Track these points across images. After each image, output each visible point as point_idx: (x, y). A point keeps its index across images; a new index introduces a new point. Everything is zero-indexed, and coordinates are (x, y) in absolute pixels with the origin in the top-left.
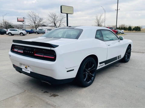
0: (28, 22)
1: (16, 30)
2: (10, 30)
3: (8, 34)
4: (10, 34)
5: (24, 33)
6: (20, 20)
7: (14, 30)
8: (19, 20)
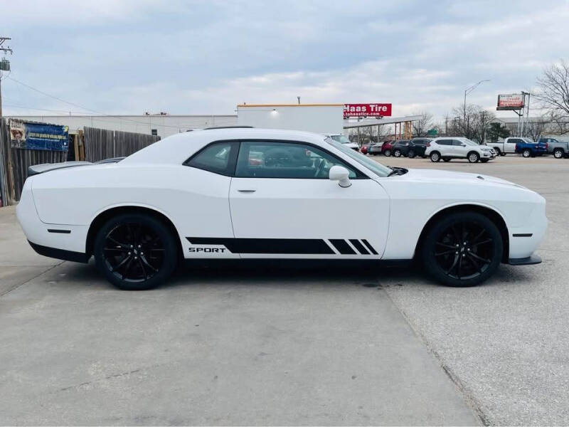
0: (544, 107)
1: (459, 143)
2: (438, 142)
3: (430, 156)
4: (435, 157)
5: (482, 154)
6: (508, 104)
7: (450, 143)
8: (505, 104)
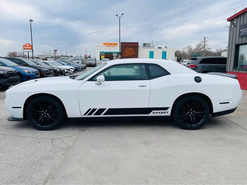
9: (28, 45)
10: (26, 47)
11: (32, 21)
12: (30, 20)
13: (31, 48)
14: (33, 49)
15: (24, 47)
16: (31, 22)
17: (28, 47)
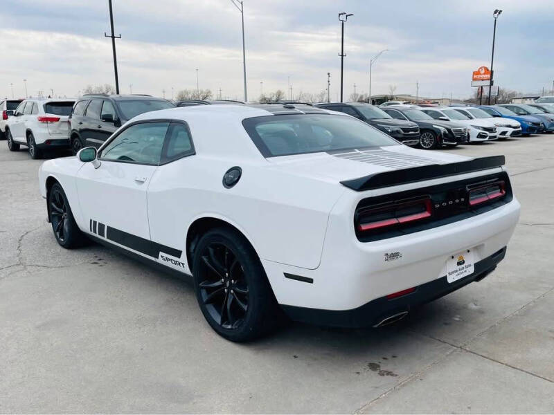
9: (482, 72)
10: (479, 76)
11: (499, 13)
12: (495, 12)
13: (489, 76)
14: (493, 79)
15: (475, 76)
16: (496, 15)
17: (482, 76)
